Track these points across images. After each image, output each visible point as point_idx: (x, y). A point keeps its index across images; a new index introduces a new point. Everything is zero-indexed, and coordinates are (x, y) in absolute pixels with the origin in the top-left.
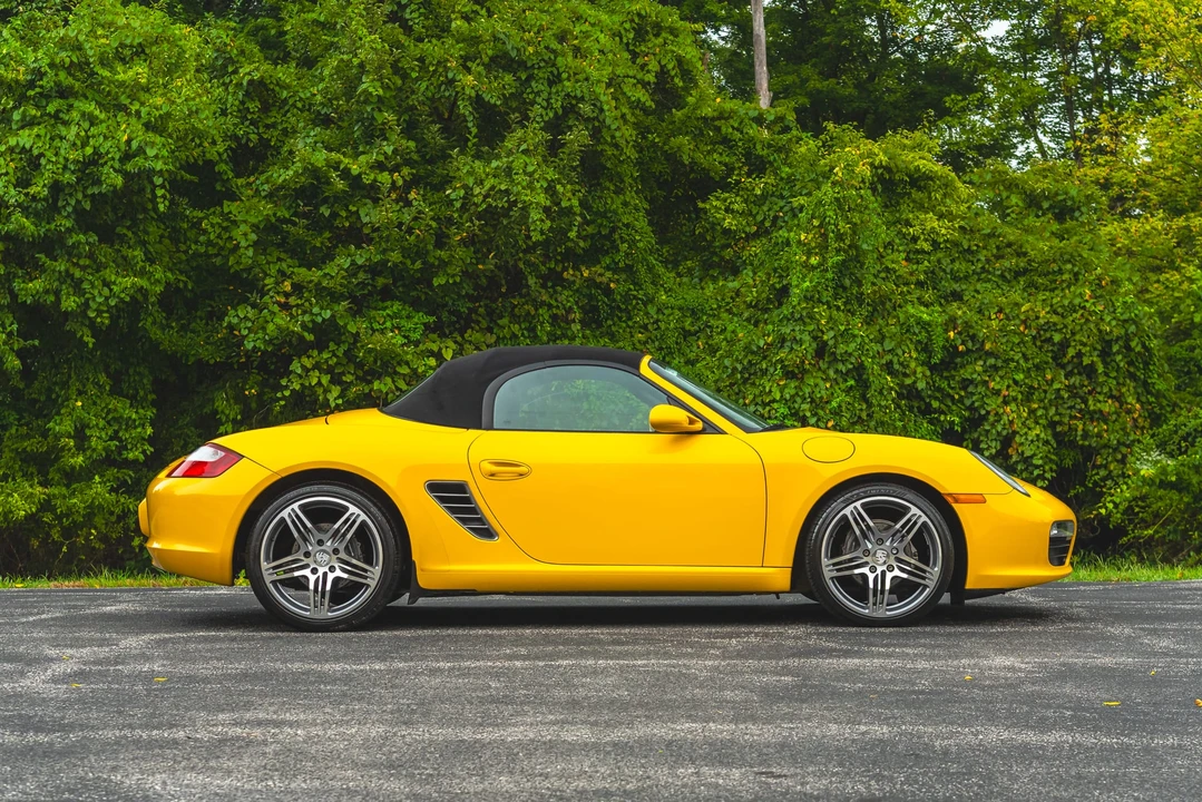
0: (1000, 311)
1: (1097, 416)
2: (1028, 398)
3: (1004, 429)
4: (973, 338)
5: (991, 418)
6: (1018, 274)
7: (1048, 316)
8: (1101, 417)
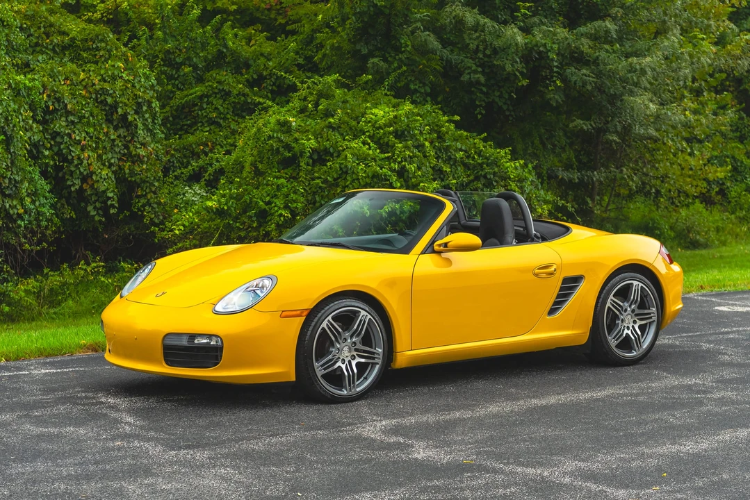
0: (66, 79)
1: (136, 159)
2: (97, 148)
3: (85, 170)
4: (58, 100)
5: (76, 162)
6: (65, 48)
7: (101, 83)
8: (137, 159)
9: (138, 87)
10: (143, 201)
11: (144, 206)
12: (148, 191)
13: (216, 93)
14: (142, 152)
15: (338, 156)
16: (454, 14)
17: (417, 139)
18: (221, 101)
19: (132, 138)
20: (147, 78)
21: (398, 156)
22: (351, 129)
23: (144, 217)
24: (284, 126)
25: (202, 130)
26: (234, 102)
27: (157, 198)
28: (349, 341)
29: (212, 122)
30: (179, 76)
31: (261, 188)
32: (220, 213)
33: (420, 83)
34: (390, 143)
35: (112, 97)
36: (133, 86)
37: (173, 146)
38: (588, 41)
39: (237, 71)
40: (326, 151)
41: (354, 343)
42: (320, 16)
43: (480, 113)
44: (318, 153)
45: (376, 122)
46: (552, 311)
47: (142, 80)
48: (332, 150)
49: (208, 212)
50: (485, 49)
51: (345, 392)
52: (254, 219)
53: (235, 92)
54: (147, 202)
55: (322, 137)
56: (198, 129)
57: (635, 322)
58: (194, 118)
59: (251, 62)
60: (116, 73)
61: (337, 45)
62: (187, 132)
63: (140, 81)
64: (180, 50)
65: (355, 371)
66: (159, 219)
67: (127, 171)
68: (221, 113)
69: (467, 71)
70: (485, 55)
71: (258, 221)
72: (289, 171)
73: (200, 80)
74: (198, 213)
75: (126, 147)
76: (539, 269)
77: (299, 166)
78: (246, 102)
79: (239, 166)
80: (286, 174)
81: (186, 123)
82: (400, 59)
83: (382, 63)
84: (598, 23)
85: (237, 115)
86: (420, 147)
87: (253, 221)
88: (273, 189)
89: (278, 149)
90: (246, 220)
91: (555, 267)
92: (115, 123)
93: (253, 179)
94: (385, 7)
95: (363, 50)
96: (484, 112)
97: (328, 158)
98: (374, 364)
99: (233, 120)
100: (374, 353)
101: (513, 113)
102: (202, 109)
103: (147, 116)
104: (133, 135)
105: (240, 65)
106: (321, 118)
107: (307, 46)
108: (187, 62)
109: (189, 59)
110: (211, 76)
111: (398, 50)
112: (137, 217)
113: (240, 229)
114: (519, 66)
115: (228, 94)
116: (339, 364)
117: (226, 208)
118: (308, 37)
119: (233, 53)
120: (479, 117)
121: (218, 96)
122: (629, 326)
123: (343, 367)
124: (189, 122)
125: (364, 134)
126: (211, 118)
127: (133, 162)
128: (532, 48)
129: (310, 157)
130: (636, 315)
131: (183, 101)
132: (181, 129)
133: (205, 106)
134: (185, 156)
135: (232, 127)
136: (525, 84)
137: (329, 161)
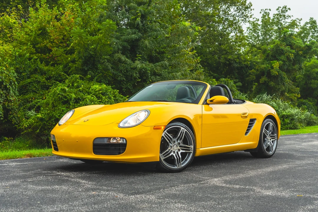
8: (10, 101)
9: (10, 76)
10: (12, 116)
11: (12, 118)
12: (14, 112)
13: (35, 82)
14: (11, 99)
15: (83, 100)
16: (118, 57)
17: (109, 96)
18: (37, 85)
19: (8, 94)
20: (14, 73)
21: (104, 101)
22: (87, 92)
23: (12, 121)
24: (63, 90)
25: (30, 94)
26: (41, 85)
27: (17, 115)
28: (176, 142)
29: (34, 91)
30: (21, 76)
31: (56, 111)
32: (41, 119)
33: (105, 80)
34: (100, 97)
35: (2, 79)
36: (9, 76)
37: (21, 99)
38: (159, 67)
39: (42, 74)
40: (79, 99)
41: (179, 143)
42: (70, 58)
43: (124, 90)
44: (76, 100)
45: (95, 90)
46: (246, 133)
47: (12, 74)
48: (80, 98)
49: (38, 119)
50: (124, 70)
51: (176, 167)
52: (54, 122)
53: (42, 81)
54: (14, 116)
55: (77, 94)
56: (28, 94)
57: (270, 139)
58: (27, 90)
59: (46, 72)
60: (3, 71)
61: (77, 67)
62: (24, 95)
63: (11, 74)
64: (21, 68)
65: (180, 157)
66: (17, 122)
67: (6, 105)
68: (37, 88)
69: (119, 77)
70: (124, 72)
71: (55, 122)
72: (66, 105)
73: (29, 78)
74: (33, 119)
75: (6, 97)
76: (242, 114)
77: (69, 104)
78: (45, 85)
79: (47, 104)
80: (65, 106)
81: (24, 92)
82: (98, 72)
83: (92, 73)
84: (162, 62)
85: (42, 89)
86: (110, 98)
87: (53, 123)
88: (61, 111)
89: (62, 98)
90: (51, 122)
91: (247, 114)
92: (2, 88)
93: (52, 108)
94: (93, 55)
95: (85, 69)
96: (125, 90)
97: (79, 101)
98: (190, 153)
99: (41, 91)
100: (189, 148)
101: (133, 91)
102: (30, 87)
103: (14, 86)
104: (9, 93)
105: (43, 73)
106: (76, 88)
107: (65, 68)
108: (24, 72)
109: (25, 71)
110: (33, 76)
111: (97, 69)
112: (10, 122)
113: (48, 125)
114: (138, 75)
115: (39, 82)
116: (172, 153)
117: (44, 117)
118: (65, 65)
119: (40, 69)
120: (124, 91)
121: (35, 83)
122: (269, 141)
123: (174, 155)
124: (25, 91)
125: (91, 93)
126: (33, 90)
127: (9, 102)
128: (142, 70)
129: (73, 100)
130: (271, 137)
131: (23, 84)
132: (22, 94)
133: (31, 86)
134: (25, 102)
135: (41, 93)
136: (140, 81)
137: (80, 102)
